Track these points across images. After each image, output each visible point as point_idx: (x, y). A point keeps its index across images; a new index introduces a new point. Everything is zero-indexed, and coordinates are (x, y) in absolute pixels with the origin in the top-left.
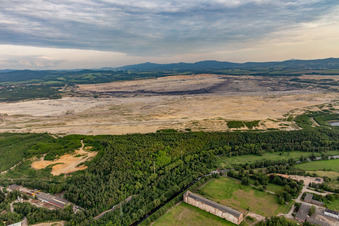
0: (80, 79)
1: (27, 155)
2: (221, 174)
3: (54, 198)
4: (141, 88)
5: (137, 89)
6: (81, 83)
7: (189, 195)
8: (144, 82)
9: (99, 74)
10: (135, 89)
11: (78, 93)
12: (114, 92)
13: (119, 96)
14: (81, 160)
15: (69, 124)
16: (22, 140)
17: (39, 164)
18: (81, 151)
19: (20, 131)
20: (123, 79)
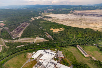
0: (77, 9)
1: (51, 27)
2: (95, 45)
3: (50, 36)
4: (97, 13)
5: (95, 13)
6: (76, 10)
7: (78, 46)
8: (99, 11)
9: (84, 7)
10: (94, 13)
11: (74, 13)
12: (86, 14)
13: (86, 16)
14: (60, 31)
15: (64, 22)
16: (52, 23)
17: (52, 29)
18: (61, 29)
19: (53, 21)
20: (91, 9)
